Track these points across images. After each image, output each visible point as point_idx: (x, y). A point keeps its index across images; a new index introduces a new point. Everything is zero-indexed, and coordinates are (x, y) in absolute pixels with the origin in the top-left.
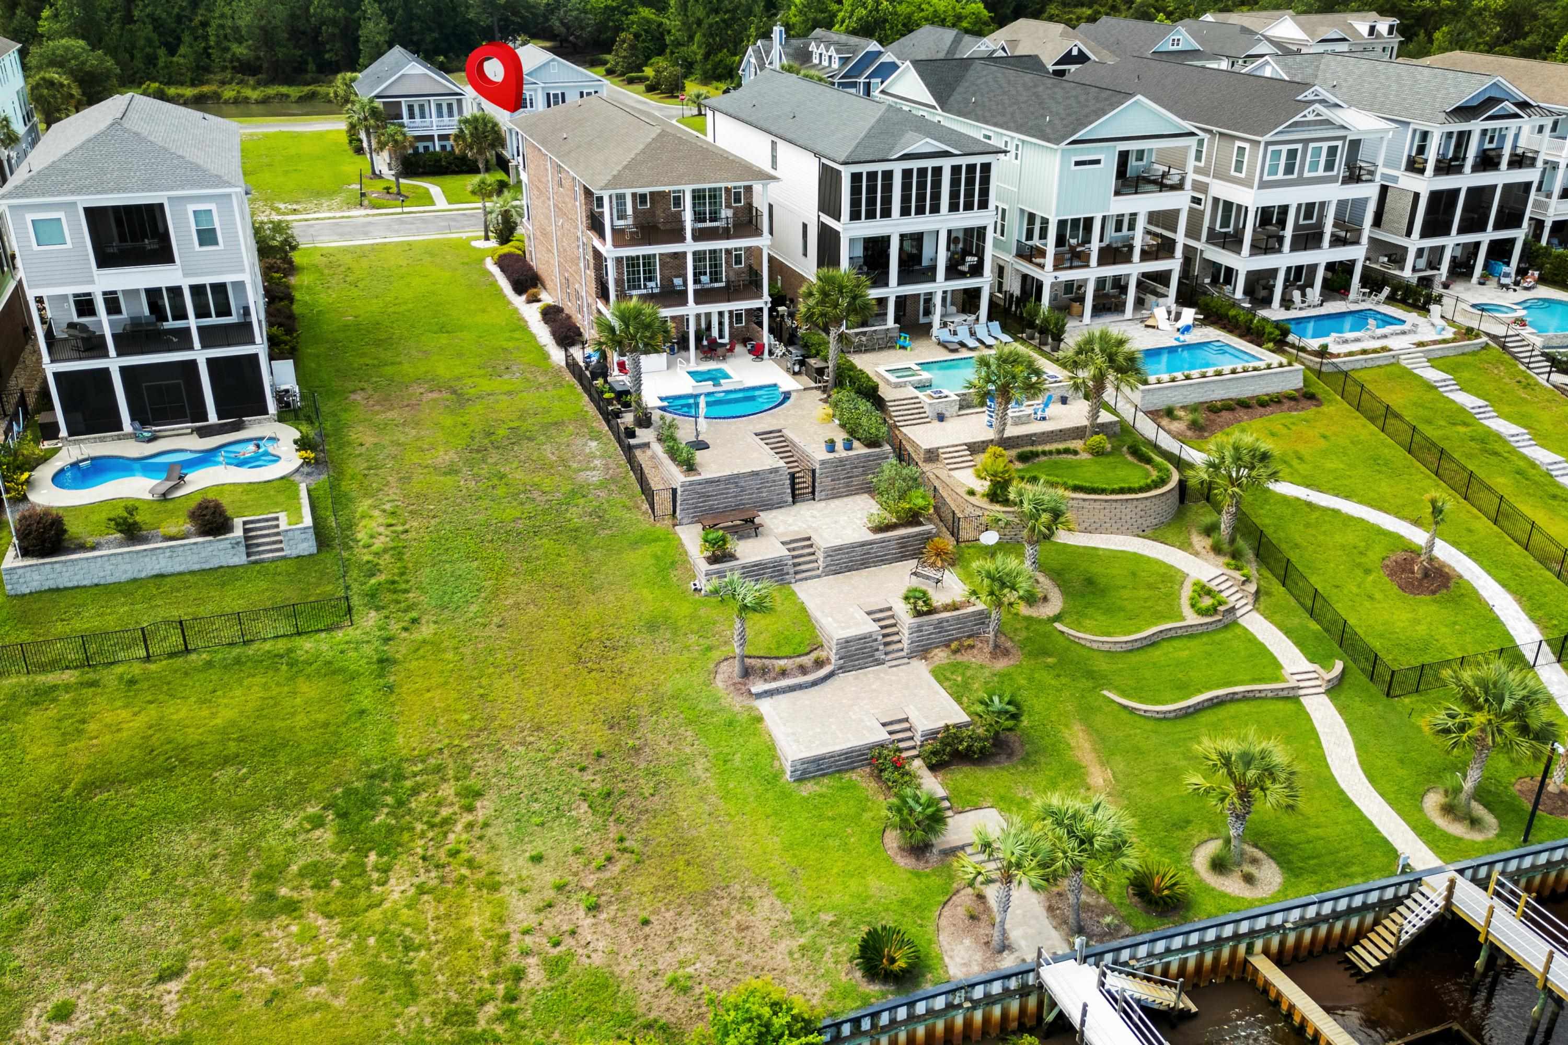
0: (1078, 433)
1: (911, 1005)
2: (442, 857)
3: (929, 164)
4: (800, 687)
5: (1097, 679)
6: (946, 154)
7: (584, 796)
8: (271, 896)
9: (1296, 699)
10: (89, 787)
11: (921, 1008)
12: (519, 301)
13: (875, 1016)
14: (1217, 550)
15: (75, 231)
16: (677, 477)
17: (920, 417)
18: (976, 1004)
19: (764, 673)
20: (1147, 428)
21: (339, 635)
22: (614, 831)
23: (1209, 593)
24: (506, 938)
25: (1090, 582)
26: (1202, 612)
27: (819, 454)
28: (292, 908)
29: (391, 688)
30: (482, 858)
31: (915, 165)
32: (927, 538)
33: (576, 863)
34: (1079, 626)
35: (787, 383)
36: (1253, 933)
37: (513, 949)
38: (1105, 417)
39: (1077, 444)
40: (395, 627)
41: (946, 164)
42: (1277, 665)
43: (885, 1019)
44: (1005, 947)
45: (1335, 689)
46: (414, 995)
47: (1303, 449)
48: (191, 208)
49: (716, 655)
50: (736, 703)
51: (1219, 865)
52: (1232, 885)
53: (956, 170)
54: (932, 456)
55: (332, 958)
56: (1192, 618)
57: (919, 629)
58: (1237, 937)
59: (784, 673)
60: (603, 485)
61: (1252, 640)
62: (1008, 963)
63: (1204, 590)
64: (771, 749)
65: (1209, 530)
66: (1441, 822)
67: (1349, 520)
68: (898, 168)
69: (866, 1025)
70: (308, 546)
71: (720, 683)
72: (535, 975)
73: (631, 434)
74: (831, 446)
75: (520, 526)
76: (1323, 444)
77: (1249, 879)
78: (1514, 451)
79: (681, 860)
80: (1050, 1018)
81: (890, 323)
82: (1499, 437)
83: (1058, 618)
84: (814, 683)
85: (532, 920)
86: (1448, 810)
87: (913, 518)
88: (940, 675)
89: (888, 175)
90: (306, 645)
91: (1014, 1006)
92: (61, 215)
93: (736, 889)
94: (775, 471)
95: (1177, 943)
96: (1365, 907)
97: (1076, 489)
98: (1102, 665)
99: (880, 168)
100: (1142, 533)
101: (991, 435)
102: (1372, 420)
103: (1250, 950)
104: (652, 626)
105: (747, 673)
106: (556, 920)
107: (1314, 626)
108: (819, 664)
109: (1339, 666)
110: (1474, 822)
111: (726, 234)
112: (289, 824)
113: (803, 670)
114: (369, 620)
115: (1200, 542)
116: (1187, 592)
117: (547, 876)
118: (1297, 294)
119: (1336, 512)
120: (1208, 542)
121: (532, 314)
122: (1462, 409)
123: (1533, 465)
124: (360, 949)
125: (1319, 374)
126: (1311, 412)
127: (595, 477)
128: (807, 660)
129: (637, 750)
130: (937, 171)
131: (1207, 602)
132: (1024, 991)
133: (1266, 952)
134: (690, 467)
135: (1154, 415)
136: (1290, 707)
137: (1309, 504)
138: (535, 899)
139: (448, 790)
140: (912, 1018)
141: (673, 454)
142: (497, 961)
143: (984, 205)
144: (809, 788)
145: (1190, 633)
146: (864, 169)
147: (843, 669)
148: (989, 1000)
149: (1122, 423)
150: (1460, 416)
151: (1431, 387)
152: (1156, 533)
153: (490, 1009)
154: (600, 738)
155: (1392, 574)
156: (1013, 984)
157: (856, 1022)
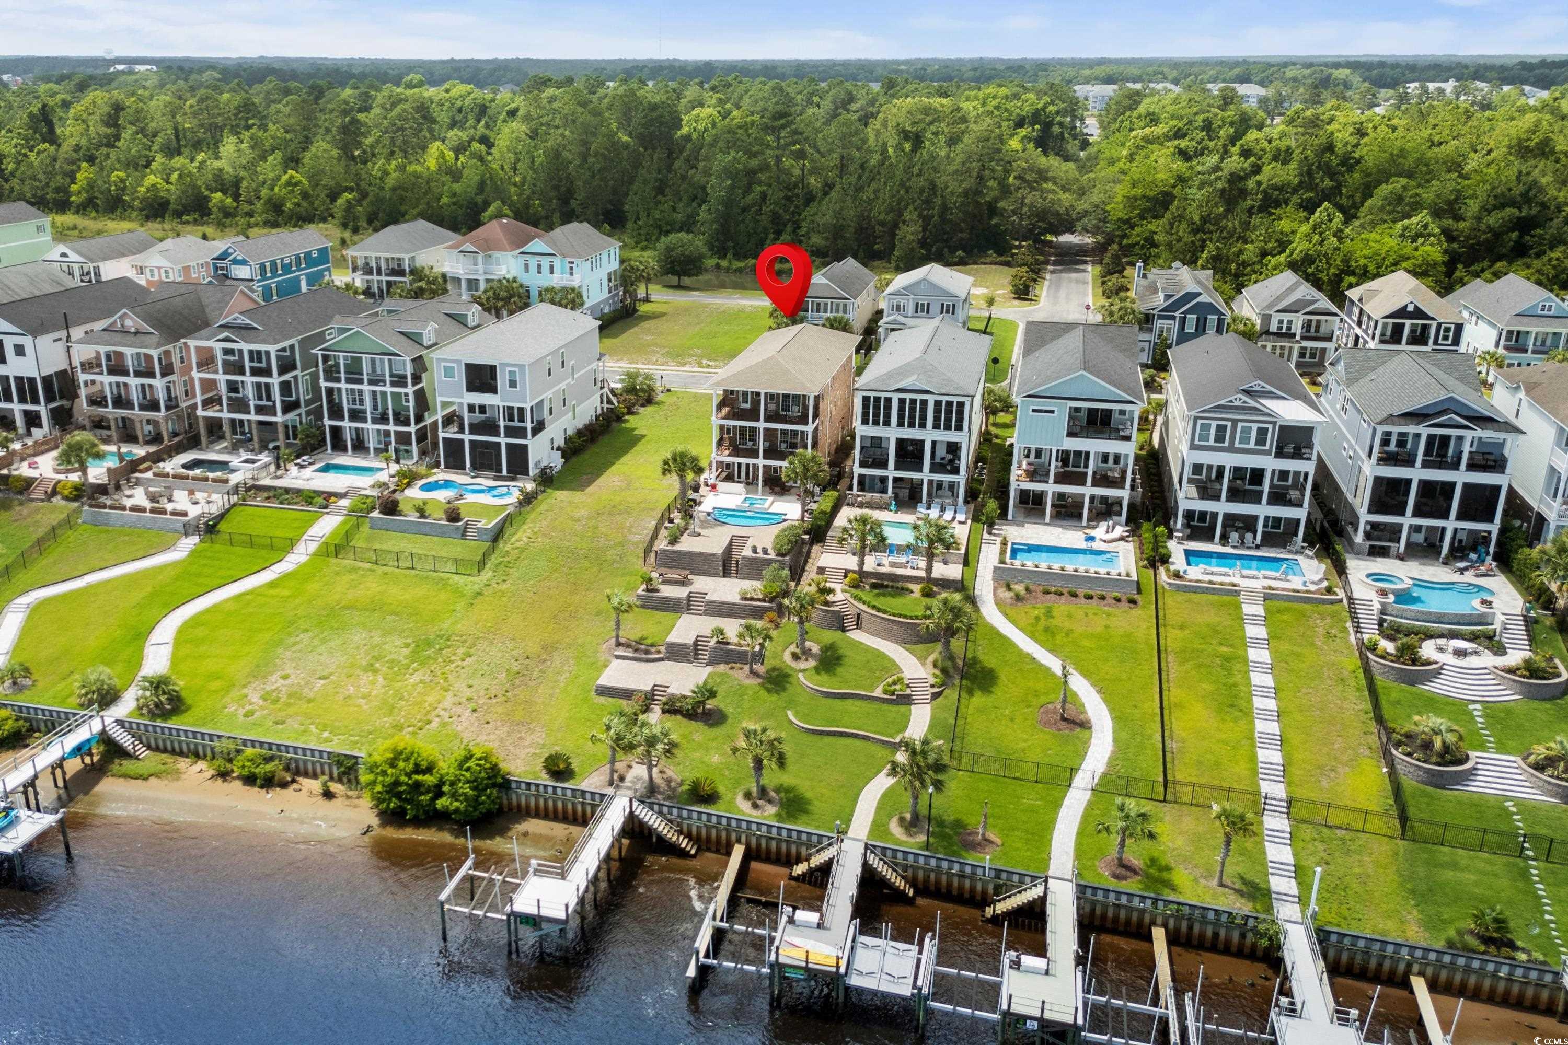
2: (439, 673)
3: (919, 397)
6: (930, 392)
7: (508, 671)
8: (372, 665)
10: (346, 607)
14: (938, 665)
15: (459, 372)
17: (840, 550)
19: (630, 648)
21: (471, 578)
22: (507, 687)
23: (905, 684)
24: (436, 709)
25: (840, 658)
26: (887, 692)
27: (748, 552)
28: (376, 671)
29: (472, 605)
30: (451, 678)
31: (908, 396)
32: (767, 611)
33: (482, 693)
34: (810, 678)
36: (738, 830)
37: (434, 713)
39: (917, 587)
40: (494, 581)
41: (929, 399)
42: (906, 730)
46: (390, 714)
47: (1079, 630)
48: (511, 369)
50: (604, 656)
53: (938, 404)
54: (820, 571)
55: (374, 692)
56: (877, 693)
57: (716, 651)
58: (729, 828)
59: (636, 651)
61: (907, 715)
63: (902, 681)
64: (599, 677)
66: (893, 825)
68: (896, 397)
70: (487, 537)
71: (604, 646)
72: (435, 724)
73: (671, 521)
74: (754, 549)
76: (1099, 630)
77: (757, 806)
78: (1245, 672)
82: (1246, 660)
83: (803, 671)
85: (449, 706)
90: (454, 579)
92: (455, 365)
94: (714, 555)
99: (883, 395)
101: (856, 568)
103: (738, 840)
106: (459, 709)
108: (658, 652)
112: (397, 643)
114: (485, 576)
115: (932, 658)
116: (892, 679)
117: (468, 693)
118: (1236, 536)
122: (1244, 637)
123: (1248, 684)
124: (385, 693)
128: (652, 649)
129: (545, 661)
130: (924, 403)
131: (898, 688)
133: (748, 845)
134: (673, 542)
138: (457, 700)
139: (461, 651)
141: (671, 535)
142: (426, 714)
143: (959, 428)
145: (868, 699)
146: (872, 395)
150: (1237, 641)
151: (1239, 617)
155: (1044, 712)
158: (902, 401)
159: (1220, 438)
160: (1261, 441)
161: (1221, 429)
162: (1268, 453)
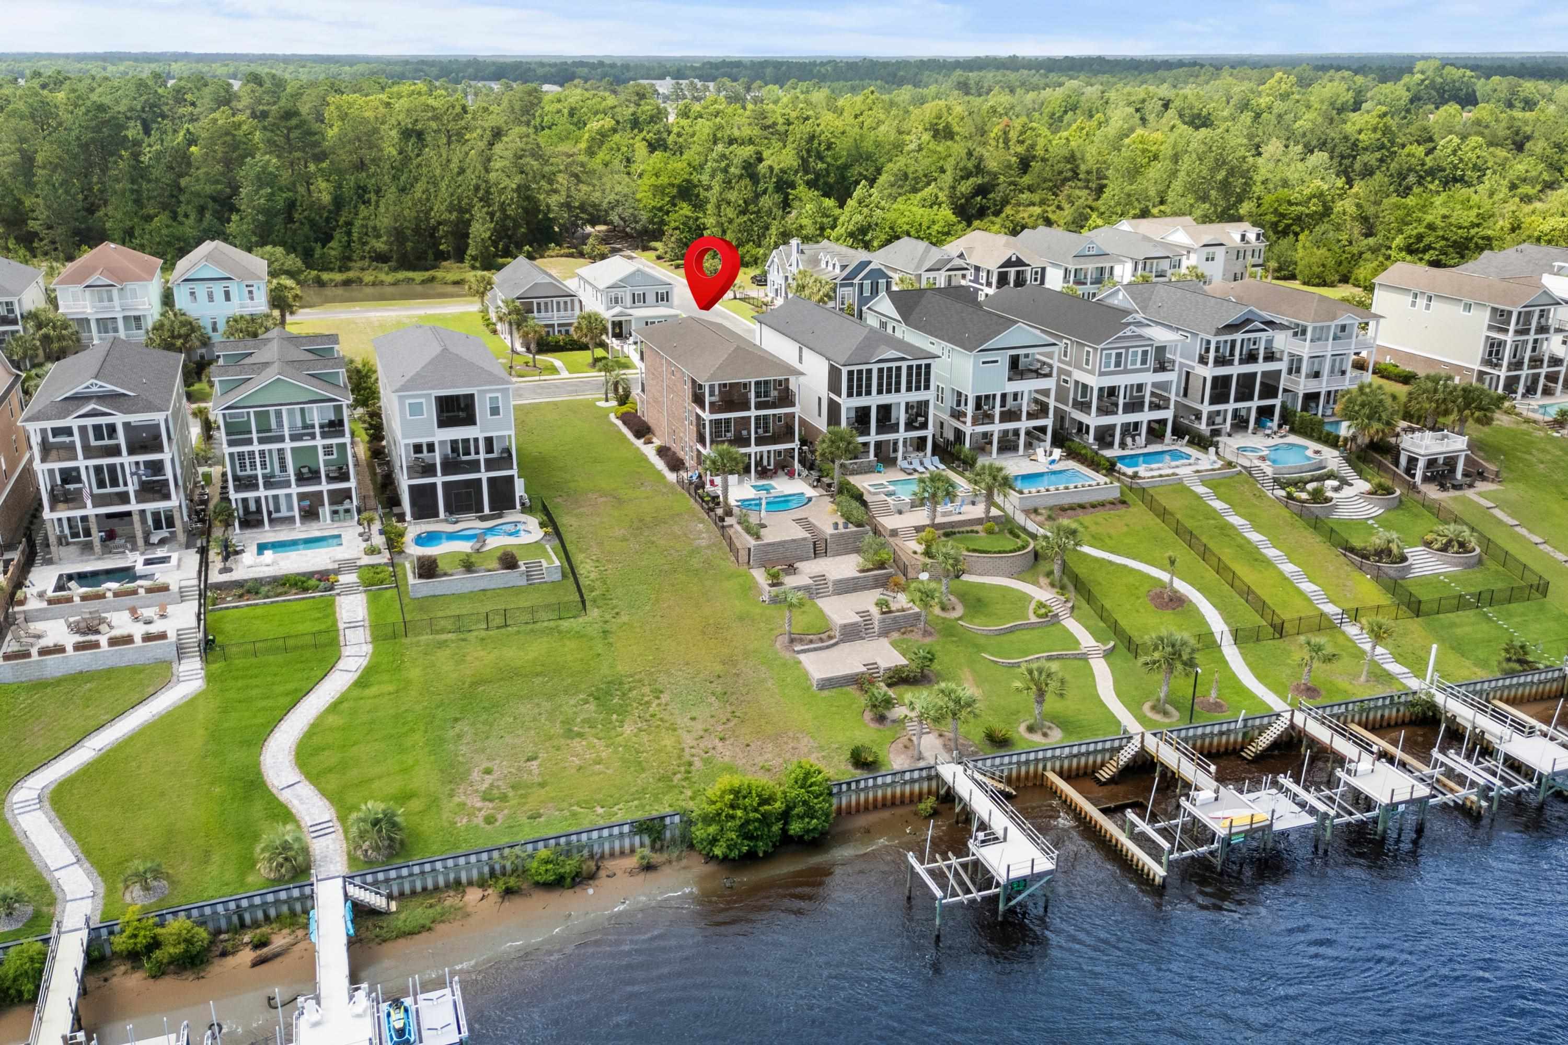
0: (979, 521)
1: (875, 778)
2: (647, 716)
3: (894, 365)
4: (820, 649)
5: (979, 648)
6: (903, 359)
7: (713, 694)
8: (570, 730)
9: (1086, 660)
10: (474, 684)
11: (880, 781)
12: (639, 443)
13: (858, 782)
14: (1053, 585)
15: (429, 410)
16: (751, 542)
17: (888, 512)
18: (905, 783)
19: (801, 641)
20: (1020, 518)
21: (581, 620)
22: (729, 709)
23: (1044, 606)
24: (683, 750)
25: (979, 600)
26: (1039, 616)
27: (829, 530)
28: (580, 735)
29: (611, 644)
30: (666, 717)
31: (885, 365)
32: (889, 576)
33: (712, 721)
34: (971, 622)
35: (810, 492)
36: (1045, 759)
37: (686, 754)
38: (994, 512)
39: (978, 528)
40: (608, 617)
41: (904, 365)
42: (1077, 642)
43: (862, 784)
44: (920, 758)
45: (1108, 655)
46: (643, 770)
47: (1112, 532)
48: (489, 395)
49: (776, 632)
50: (787, 655)
51: (1031, 729)
52: (1037, 738)
53: (910, 368)
54: (894, 533)
55: (604, 755)
56: (1034, 619)
57: (883, 621)
58: (1037, 760)
59: (811, 642)
60: (708, 547)
61: (1066, 630)
62: (922, 764)
63: (1041, 605)
64: (806, 674)
65: (1049, 574)
66: (1150, 714)
67: (1132, 571)
68: (875, 368)
69: (853, 786)
70: (557, 576)
71: (778, 645)
72: (698, 763)
73: (722, 520)
74: (836, 526)
75: (666, 567)
76: (1125, 529)
77: (1045, 735)
78: (1240, 534)
79: (763, 721)
80: (942, 792)
81: (872, 456)
82: (1233, 527)
83: (960, 618)
84: (828, 647)
85: (694, 743)
86: (1153, 708)
87: (882, 565)
88: (894, 644)
89: (869, 371)
90: (565, 624)
91: (925, 786)
92: (423, 400)
93: (791, 734)
94: (805, 539)
95: (1006, 760)
96: (1104, 750)
97: (975, 551)
98: (982, 641)
99: (864, 367)
100: (1011, 576)
101: (928, 522)
102: (1158, 516)
103: (1044, 769)
104: (741, 619)
105: (792, 641)
106: (706, 743)
107: (1102, 624)
108: (830, 638)
109: (1112, 644)
110: (1166, 713)
111: (774, 406)
112: (572, 702)
113: (822, 640)
114: (594, 613)
115: (1044, 581)
116: (1033, 605)
117: (699, 726)
118: (1129, 440)
119: (1125, 566)
120: (1047, 581)
121: (650, 451)
122: (1214, 510)
123: (1249, 542)
124: (616, 752)
125: (1131, 489)
126: (1122, 510)
127: (704, 543)
128: (824, 636)
129: (738, 675)
130: (899, 369)
131: (1043, 611)
132: (929, 778)
133: (1053, 770)
134: (758, 537)
135: (1027, 512)
136: (1081, 663)
137: (1110, 562)
138: (695, 735)
139: (646, 690)
140: (875, 786)
141: (748, 530)
142: (680, 758)
143: (927, 387)
144: (826, 693)
145: (1032, 626)
146: (855, 368)
147: (842, 641)
148: (913, 781)
149: (1006, 516)
150: (1213, 514)
151: (1198, 497)
152: (1018, 575)
153: (679, 776)
154: (718, 668)
155: (1152, 599)
156: (924, 773)
157: (849, 784)
158: (881, 371)
159: (1118, 364)
160: (1144, 362)
161: (1119, 355)
162: (1147, 370)
